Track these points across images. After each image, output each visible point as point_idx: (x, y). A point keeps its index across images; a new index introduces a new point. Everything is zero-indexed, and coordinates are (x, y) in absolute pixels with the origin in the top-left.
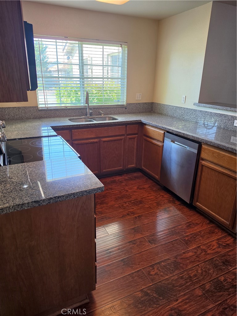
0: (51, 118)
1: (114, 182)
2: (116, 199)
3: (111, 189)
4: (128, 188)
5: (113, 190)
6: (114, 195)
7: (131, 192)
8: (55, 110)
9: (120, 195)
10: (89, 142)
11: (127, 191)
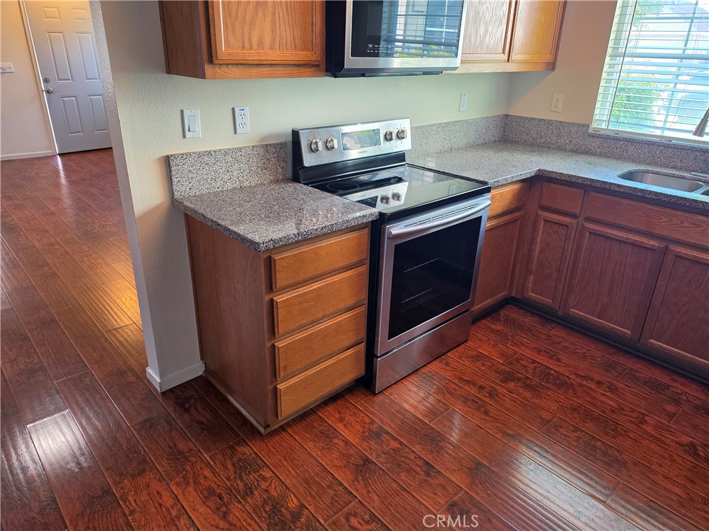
0: (609, 157)
1: (655, 386)
2: (574, 409)
3: (612, 389)
4: (660, 422)
5: (608, 394)
6: (589, 401)
7: (647, 433)
8: (626, 140)
9: (604, 412)
10: (628, 241)
11: (643, 422)
